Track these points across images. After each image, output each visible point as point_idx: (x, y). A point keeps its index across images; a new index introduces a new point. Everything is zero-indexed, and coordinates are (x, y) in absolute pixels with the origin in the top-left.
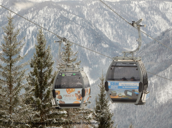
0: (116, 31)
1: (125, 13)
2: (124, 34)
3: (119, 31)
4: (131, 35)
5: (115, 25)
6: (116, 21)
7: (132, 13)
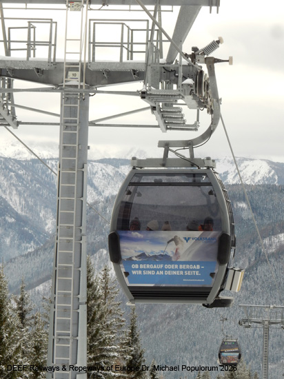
0: (25, 200)
1: (38, 176)
2: (36, 205)
3: (29, 200)
4: (46, 207)
5: (24, 192)
6: (25, 186)
7: (47, 176)
